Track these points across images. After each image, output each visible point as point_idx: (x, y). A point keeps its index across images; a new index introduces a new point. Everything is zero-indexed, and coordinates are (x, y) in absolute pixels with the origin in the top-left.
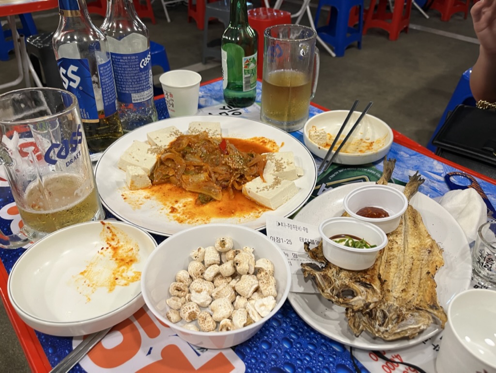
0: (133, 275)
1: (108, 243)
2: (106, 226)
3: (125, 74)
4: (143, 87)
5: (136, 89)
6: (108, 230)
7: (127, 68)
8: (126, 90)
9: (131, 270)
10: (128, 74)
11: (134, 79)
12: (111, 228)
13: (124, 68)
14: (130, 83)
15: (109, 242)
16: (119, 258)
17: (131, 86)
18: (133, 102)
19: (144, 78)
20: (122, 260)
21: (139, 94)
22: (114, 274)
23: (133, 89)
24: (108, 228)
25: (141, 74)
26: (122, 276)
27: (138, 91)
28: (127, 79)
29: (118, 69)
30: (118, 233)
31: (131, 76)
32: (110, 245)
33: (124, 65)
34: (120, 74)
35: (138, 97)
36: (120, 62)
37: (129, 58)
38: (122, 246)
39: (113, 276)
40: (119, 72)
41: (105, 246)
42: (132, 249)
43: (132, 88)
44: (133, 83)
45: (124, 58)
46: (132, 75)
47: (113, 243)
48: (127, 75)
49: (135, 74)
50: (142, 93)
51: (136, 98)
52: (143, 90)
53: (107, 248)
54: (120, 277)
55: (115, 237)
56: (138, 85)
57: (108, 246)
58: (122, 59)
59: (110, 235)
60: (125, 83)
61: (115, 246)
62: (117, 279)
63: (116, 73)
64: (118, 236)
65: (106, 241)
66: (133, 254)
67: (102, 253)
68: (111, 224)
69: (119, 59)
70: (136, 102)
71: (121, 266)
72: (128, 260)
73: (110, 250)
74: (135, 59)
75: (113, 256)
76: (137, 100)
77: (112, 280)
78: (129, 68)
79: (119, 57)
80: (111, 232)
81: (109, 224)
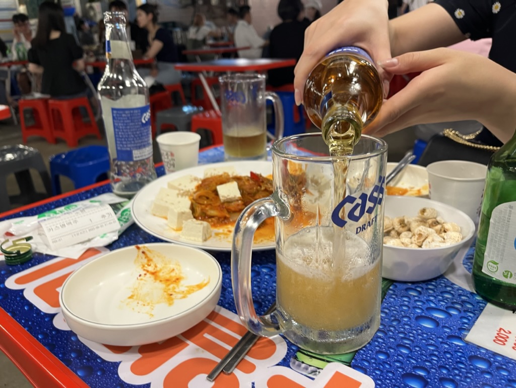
0: (186, 289)
1: (144, 270)
2: (141, 251)
3: (127, 129)
4: (144, 143)
5: (138, 145)
6: (143, 256)
7: (129, 123)
8: (127, 147)
9: (182, 286)
10: (130, 129)
11: (136, 134)
12: (147, 253)
13: (127, 123)
14: (132, 139)
15: (145, 268)
16: (162, 279)
17: (133, 142)
18: (135, 159)
19: (146, 134)
20: (167, 280)
21: (141, 151)
22: (165, 292)
23: (135, 145)
24: (143, 252)
25: (142, 129)
26: (175, 292)
27: (139, 147)
28: (128, 135)
29: (120, 124)
30: (154, 257)
31: (133, 132)
32: (148, 271)
33: (126, 120)
34: (121, 130)
35: (140, 153)
36: (122, 117)
37: (132, 112)
38: (161, 270)
39: (165, 293)
40: (121, 127)
41: (143, 273)
42: (173, 270)
43: (134, 143)
44: (135, 139)
45: (127, 112)
46: (134, 130)
47: (151, 269)
48: (128, 131)
49: (138, 128)
50: (144, 149)
51: (137, 154)
52: (144, 146)
53: (145, 274)
54: (173, 293)
55: (151, 263)
56: (140, 141)
57: (145, 272)
58: (125, 114)
59: (145, 261)
60: (126, 139)
61: (153, 271)
62: (171, 295)
63: (117, 130)
64: (154, 260)
65: (142, 268)
66: (176, 274)
67: (141, 279)
68: (147, 248)
69: (121, 114)
70: (138, 159)
71: (169, 285)
72: (174, 279)
73: (148, 275)
74: (138, 112)
75: (156, 279)
76: (139, 157)
77: (167, 296)
78: (132, 122)
79: (121, 112)
80: (147, 257)
81: (144, 247)
